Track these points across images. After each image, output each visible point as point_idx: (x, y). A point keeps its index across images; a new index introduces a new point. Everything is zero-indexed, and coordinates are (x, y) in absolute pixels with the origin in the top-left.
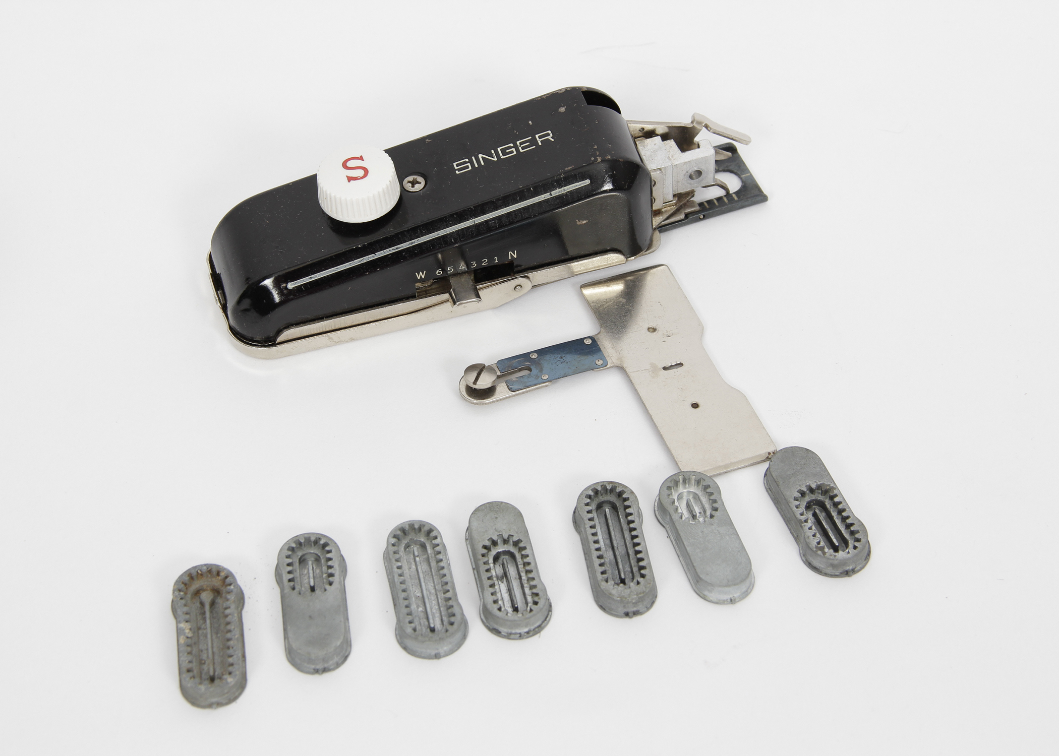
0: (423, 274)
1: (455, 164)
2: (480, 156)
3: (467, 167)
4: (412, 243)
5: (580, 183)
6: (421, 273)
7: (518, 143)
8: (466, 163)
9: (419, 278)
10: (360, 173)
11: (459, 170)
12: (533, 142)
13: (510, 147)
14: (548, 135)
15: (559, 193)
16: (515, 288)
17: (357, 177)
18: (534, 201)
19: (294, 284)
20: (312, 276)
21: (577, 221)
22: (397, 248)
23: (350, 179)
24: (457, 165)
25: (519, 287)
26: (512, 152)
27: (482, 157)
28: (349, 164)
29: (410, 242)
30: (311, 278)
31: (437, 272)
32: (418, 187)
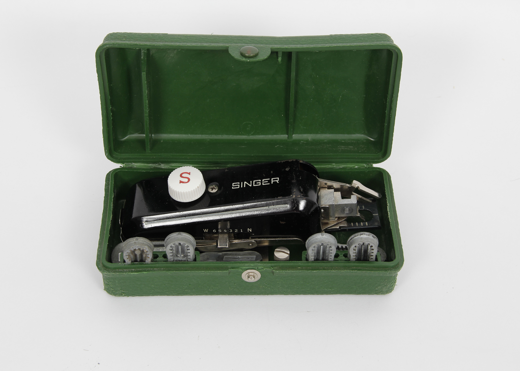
0: (207, 230)
1: (233, 184)
2: (245, 182)
3: (238, 186)
5: (283, 205)
7: (263, 180)
8: (238, 184)
9: (205, 232)
10: (186, 180)
11: (234, 187)
12: (270, 181)
13: (259, 182)
14: (277, 179)
16: (249, 244)
17: (184, 182)
21: (280, 221)
23: (181, 182)
24: (234, 185)
26: (259, 184)
27: (246, 184)
28: (183, 175)
31: (214, 231)
32: (214, 191)
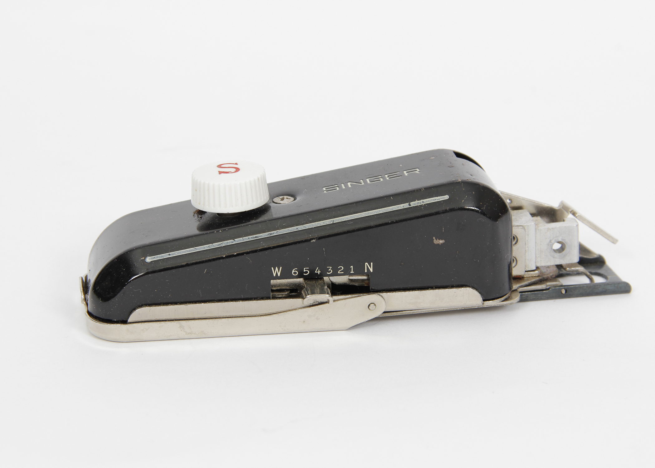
0: (279, 271)
1: (324, 188)
2: (349, 183)
3: (336, 189)
4: (271, 234)
5: (439, 197)
6: (277, 269)
8: (335, 187)
9: (275, 275)
11: (327, 191)
15: (418, 204)
16: (369, 305)
18: (393, 209)
19: (152, 258)
20: (171, 253)
21: (434, 238)
22: (256, 237)
25: (373, 305)
26: (379, 180)
28: (224, 166)
29: (270, 233)
30: (169, 255)
31: (293, 272)
32: (287, 201)
